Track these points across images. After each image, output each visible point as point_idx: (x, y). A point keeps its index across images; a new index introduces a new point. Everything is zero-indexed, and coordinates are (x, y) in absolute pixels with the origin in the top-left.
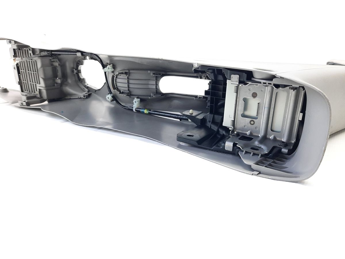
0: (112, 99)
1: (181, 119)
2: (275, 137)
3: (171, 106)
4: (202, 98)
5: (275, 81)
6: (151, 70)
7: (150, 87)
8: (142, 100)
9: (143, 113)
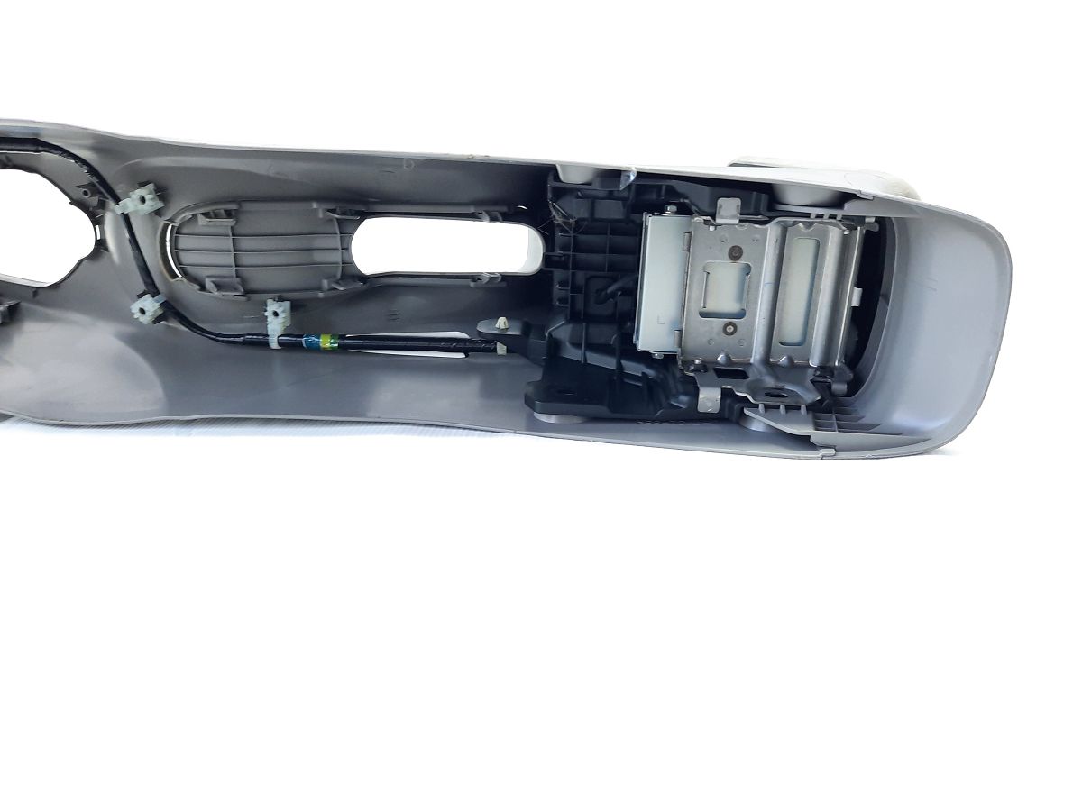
0: (160, 313)
1: (466, 352)
2: (790, 359)
3: (394, 317)
4: (500, 279)
5: (850, 209)
6: (320, 198)
7: (319, 257)
8: (296, 307)
9: (316, 349)
